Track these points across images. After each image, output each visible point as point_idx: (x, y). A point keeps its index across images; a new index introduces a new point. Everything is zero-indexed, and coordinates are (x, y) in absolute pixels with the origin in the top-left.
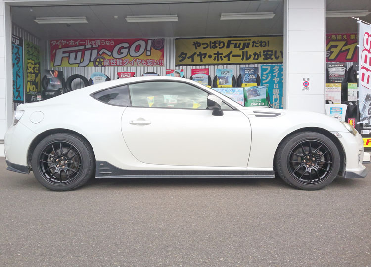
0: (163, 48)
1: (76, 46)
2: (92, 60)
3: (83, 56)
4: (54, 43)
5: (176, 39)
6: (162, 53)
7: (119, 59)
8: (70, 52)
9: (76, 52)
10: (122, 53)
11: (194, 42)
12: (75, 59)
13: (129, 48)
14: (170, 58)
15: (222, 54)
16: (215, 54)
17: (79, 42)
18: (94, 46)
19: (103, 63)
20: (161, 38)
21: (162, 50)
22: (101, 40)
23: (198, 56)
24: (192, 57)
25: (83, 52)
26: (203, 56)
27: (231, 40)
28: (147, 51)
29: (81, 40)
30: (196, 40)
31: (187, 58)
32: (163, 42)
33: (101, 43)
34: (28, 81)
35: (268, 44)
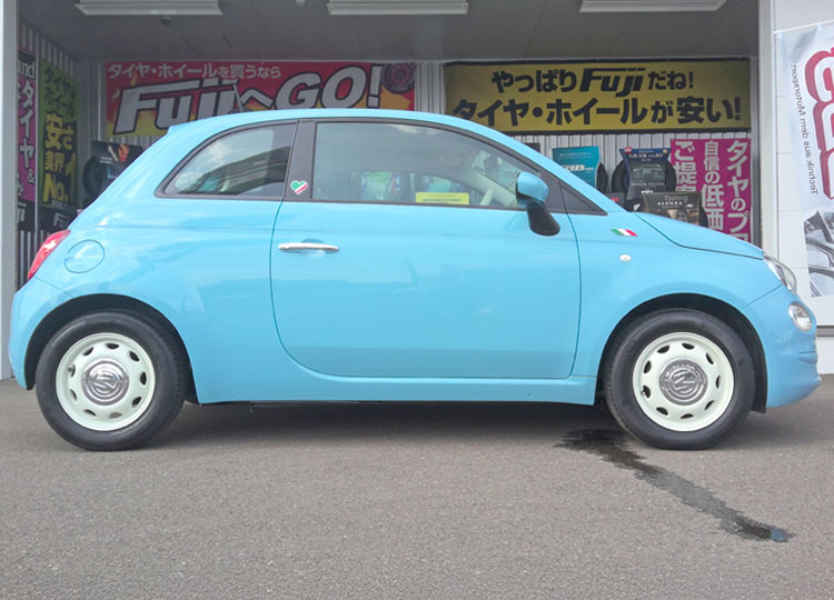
0: (412, 87)
1: (176, 80)
3: (194, 108)
4: (117, 70)
5: (448, 65)
8: (158, 97)
9: (177, 96)
10: (302, 100)
11: (496, 74)
12: (175, 115)
13: (321, 87)
15: (569, 106)
16: (550, 106)
17: (185, 71)
18: (225, 82)
20: (408, 61)
21: (409, 94)
22: (245, 64)
23: (506, 109)
24: (490, 112)
25: (196, 96)
26: (519, 112)
28: (369, 95)
29: (191, 65)
30: (500, 69)
31: (475, 116)
32: (412, 74)
33: (246, 74)
34: (45, 172)
35: (691, 80)
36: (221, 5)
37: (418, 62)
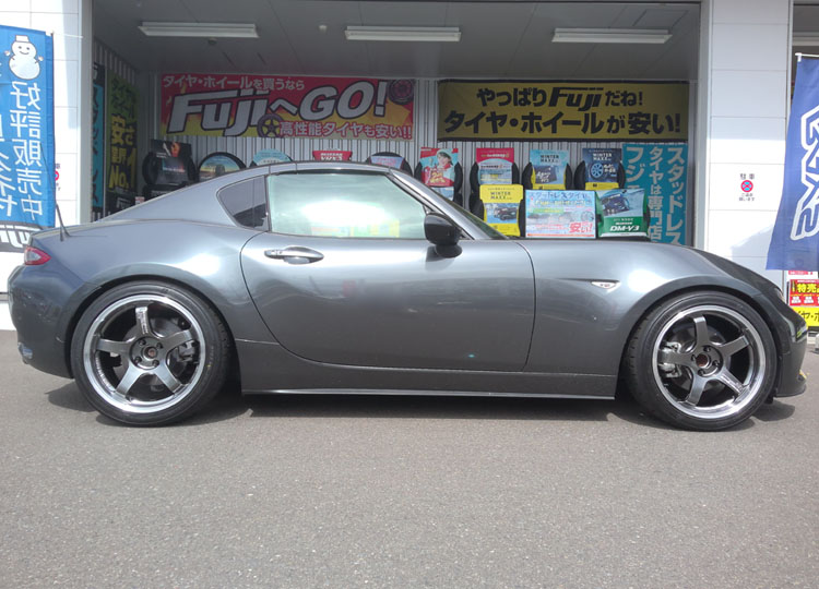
0: (411, 99)
1: (218, 89)
2: (255, 121)
3: (233, 113)
4: (170, 80)
5: (442, 81)
6: (408, 112)
7: (314, 121)
8: (204, 103)
9: (219, 103)
10: (322, 109)
11: (480, 90)
12: (217, 119)
13: (337, 99)
14: (426, 123)
15: (540, 118)
16: (524, 118)
17: (225, 82)
18: (258, 93)
19: (277, 131)
20: (409, 78)
21: (408, 104)
22: (276, 78)
23: (488, 119)
24: (475, 122)
25: (234, 103)
26: (498, 122)
27: (560, 89)
28: (376, 105)
29: (231, 78)
30: (483, 86)
31: (463, 125)
32: (412, 88)
33: (276, 86)
34: (112, 163)
35: (641, 99)
36: (258, 30)
37: (417, 79)
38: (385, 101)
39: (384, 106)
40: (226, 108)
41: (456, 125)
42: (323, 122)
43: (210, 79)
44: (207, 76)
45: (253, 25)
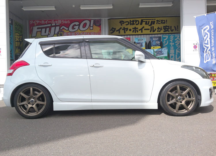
0: (100, 25)
1: (45, 24)
2: (56, 33)
3: (50, 31)
4: (32, 22)
5: (109, 19)
6: (100, 28)
7: (73, 32)
8: (42, 28)
9: (46, 28)
10: (75, 28)
12: (45, 32)
13: (79, 25)
14: (105, 31)
15: (137, 28)
16: (133, 28)
17: (47, 22)
18: (57, 24)
19: (62, 35)
21: (100, 26)
22: (62, 20)
23: (123, 29)
24: (119, 30)
25: (50, 28)
26: (126, 30)
27: (143, 20)
28: (90, 26)
29: (49, 21)
30: (121, 20)
31: (116, 31)
32: (100, 22)
33: (62, 22)
34: (16, 47)
35: (167, 22)
36: (55, 7)
37: (102, 19)
38: (93, 25)
39: (93, 27)
40: (48, 29)
41: (114, 31)
42: (76, 32)
43: (43, 21)
44: (42, 20)
45: (54, 6)
